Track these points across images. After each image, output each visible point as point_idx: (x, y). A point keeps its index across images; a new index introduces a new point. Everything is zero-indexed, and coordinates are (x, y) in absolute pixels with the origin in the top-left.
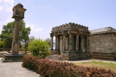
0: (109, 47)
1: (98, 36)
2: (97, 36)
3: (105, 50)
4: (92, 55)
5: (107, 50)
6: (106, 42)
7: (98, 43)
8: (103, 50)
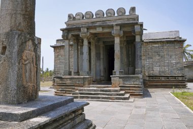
0: (178, 65)
1: (157, 45)
2: (155, 45)
3: (171, 71)
4: (146, 80)
5: (174, 70)
6: (173, 57)
7: (157, 57)
8: (167, 71)
